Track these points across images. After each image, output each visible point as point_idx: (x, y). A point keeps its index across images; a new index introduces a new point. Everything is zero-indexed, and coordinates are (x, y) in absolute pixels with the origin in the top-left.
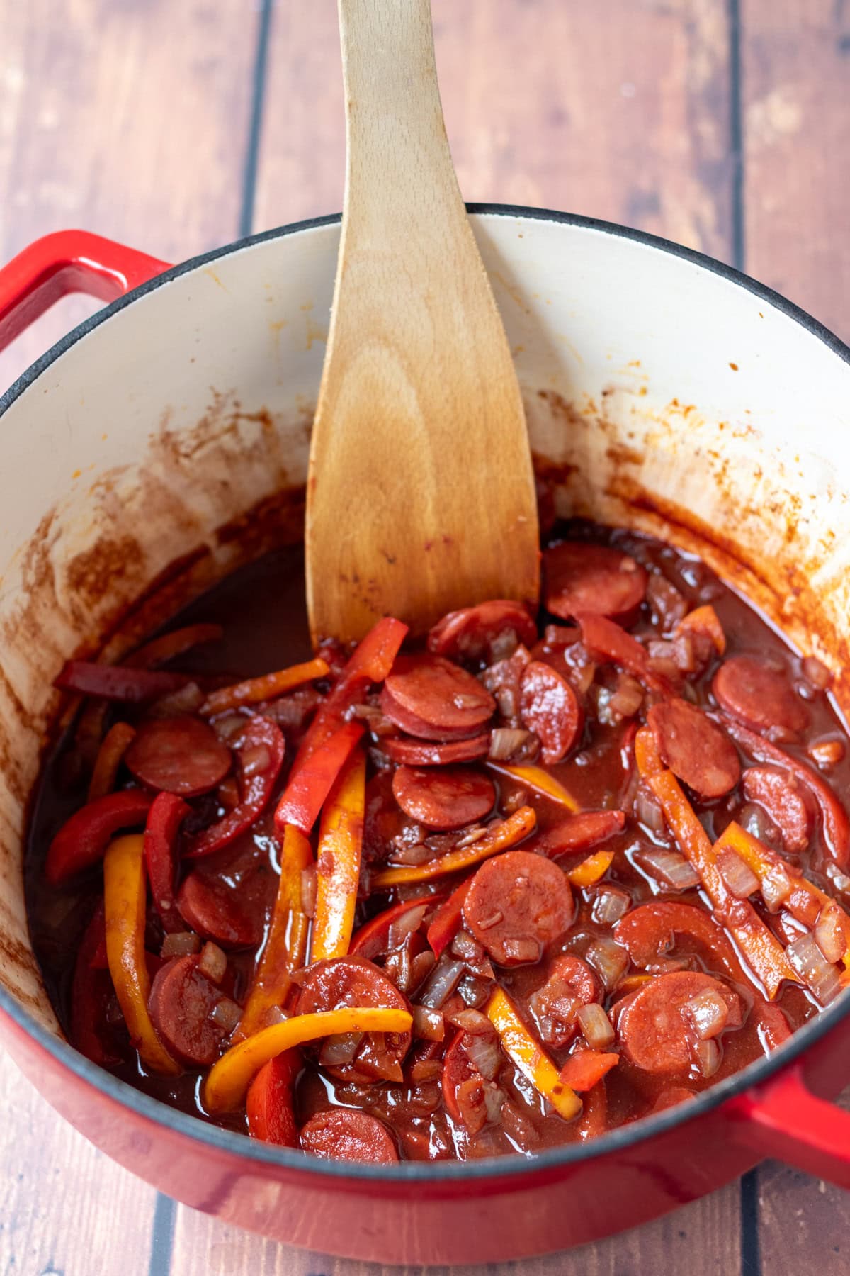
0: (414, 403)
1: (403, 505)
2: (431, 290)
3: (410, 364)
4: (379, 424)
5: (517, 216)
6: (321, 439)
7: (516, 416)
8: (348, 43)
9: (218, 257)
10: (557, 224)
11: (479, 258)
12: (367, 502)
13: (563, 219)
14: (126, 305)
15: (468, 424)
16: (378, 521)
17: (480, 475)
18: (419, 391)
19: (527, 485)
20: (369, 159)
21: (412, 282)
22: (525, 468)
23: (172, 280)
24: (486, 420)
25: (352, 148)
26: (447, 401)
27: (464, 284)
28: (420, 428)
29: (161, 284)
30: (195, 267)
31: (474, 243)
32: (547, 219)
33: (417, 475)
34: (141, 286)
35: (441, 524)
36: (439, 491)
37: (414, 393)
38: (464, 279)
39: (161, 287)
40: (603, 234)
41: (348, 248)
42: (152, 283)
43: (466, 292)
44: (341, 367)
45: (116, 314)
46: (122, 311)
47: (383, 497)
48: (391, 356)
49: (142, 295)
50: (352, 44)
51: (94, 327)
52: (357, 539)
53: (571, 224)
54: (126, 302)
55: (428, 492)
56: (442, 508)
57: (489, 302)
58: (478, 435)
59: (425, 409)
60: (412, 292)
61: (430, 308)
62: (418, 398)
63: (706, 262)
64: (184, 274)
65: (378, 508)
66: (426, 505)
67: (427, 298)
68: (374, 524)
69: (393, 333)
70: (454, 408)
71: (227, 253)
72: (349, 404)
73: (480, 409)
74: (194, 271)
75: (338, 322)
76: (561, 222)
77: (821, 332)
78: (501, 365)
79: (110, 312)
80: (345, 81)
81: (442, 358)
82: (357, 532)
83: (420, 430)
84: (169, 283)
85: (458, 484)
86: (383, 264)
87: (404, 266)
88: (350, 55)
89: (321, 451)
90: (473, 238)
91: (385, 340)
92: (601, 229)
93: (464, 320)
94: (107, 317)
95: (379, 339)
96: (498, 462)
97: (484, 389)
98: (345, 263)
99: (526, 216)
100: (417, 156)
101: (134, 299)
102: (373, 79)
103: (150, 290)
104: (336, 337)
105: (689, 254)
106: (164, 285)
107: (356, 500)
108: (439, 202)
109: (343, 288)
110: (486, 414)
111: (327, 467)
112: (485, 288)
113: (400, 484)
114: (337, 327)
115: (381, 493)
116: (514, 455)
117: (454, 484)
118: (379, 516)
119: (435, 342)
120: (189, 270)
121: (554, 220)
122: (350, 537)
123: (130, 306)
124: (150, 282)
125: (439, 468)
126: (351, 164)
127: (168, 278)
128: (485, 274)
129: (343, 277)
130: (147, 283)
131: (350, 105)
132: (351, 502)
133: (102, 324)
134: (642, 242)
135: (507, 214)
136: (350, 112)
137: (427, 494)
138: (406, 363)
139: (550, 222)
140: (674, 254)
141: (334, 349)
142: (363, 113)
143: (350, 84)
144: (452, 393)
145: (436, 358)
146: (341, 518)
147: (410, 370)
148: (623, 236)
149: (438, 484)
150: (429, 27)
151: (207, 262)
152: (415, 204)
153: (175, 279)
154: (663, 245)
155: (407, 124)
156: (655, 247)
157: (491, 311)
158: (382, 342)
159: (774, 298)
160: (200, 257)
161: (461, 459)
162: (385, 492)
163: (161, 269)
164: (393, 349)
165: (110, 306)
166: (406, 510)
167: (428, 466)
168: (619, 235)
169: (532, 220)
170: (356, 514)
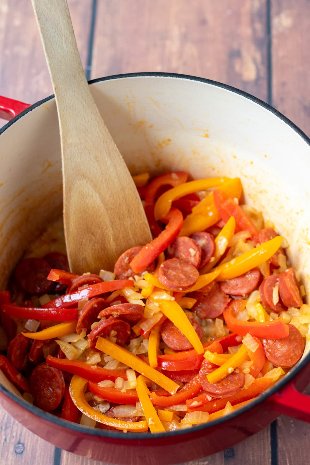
0: (99, 199)
1: (102, 239)
2: (97, 154)
3: (94, 184)
4: (87, 210)
5: (156, 76)
6: (66, 219)
7: (137, 198)
8: (50, 65)
9: (47, 101)
10: (171, 78)
11: (112, 139)
12: (88, 241)
13: (174, 76)
14: (15, 121)
15: (120, 204)
16: (93, 248)
17: (128, 223)
18: (100, 194)
19: (145, 224)
20: (65, 108)
21: (89, 153)
22: (144, 218)
23: (31, 110)
24: (126, 201)
25: (59, 104)
26: (111, 196)
27: (108, 150)
28: (102, 208)
29: (27, 112)
30: (39, 105)
31: (109, 134)
32: (168, 76)
33: (105, 227)
34: (20, 114)
35: (117, 245)
36: (114, 232)
37: (98, 195)
38: (108, 148)
39: (27, 114)
40: (189, 80)
41: (64, 143)
42: (24, 112)
43: (110, 153)
44: (69, 190)
45: (12, 125)
46: (14, 124)
47: (94, 238)
48: (87, 182)
49: (21, 117)
50: (52, 65)
51: (4, 130)
52: (87, 256)
53: (176, 77)
54: (15, 120)
55: (110, 233)
56: (116, 239)
57: (119, 156)
58: (124, 208)
59: (103, 201)
60: (90, 156)
61: (98, 161)
62: (100, 197)
63: (228, 87)
64: (36, 108)
65: (93, 242)
66: (110, 239)
67: (96, 158)
68: (92, 249)
69: (86, 173)
70: (114, 198)
71: (51, 99)
72: (75, 203)
73: (123, 198)
74: (39, 107)
75: (65, 172)
76: (173, 77)
77: (272, 110)
78: (127, 179)
79: (9, 124)
80: (52, 80)
81: (106, 180)
82: (87, 253)
83: (102, 209)
84: (30, 112)
85: (120, 228)
86: (78, 147)
87: (85, 147)
88: (52, 69)
89: (68, 223)
90: (109, 132)
91: (84, 176)
92: (188, 79)
93: (111, 164)
94: (9, 127)
95: (81, 176)
96: (133, 217)
97: (123, 189)
98: (64, 149)
99: (159, 76)
100: (83, 105)
101: (18, 119)
102: (62, 78)
103: (24, 115)
104: (65, 178)
105: (221, 85)
106: (28, 113)
107: (84, 240)
108: (94, 120)
109: (65, 158)
110: (126, 199)
111: (71, 229)
112: (116, 150)
113: (99, 232)
114: (65, 174)
115: (93, 236)
116: (139, 213)
117: (119, 228)
118: (93, 246)
119: (102, 174)
120: (37, 106)
121: (170, 77)
122: (84, 256)
123: (16, 121)
124: (23, 112)
125: (112, 223)
126: (60, 111)
127: (30, 110)
128: (115, 145)
129: (64, 154)
130: (22, 112)
131: (55, 89)
132: (82, 242)
133: (7, 129)
134: (203, 82)
135: (153, 76)
136: (56, 91)
137: (109, 234)
138: (93, 184)
139: (169, 77)
140: (215, 85)
141: (65, 183)
142: (61, 91)
143: (54, 81)
144: (112, 193)
145: (104, 180)
146: (80, 248)
147: (95, 187)
148: (196, 80)
149: (113, 229)
150: (79, 55)
151: (43, 103)
152: (85, 123)
153: (32, 110)
154: (211, 82)
155: (77, 93)
156: (208, 83)
157: (120, 159)
158: (82, 177)
159: (254, 99)
160: (41, 101)
161: (120, 219)
162: (94, 236)
163: (26, 107)
164: (87, 179)
165: (9, 122)
166: (103, 242)
167: (108, 223)
168: (194, 80)
169: (162, 77)
170: (85, 246)
